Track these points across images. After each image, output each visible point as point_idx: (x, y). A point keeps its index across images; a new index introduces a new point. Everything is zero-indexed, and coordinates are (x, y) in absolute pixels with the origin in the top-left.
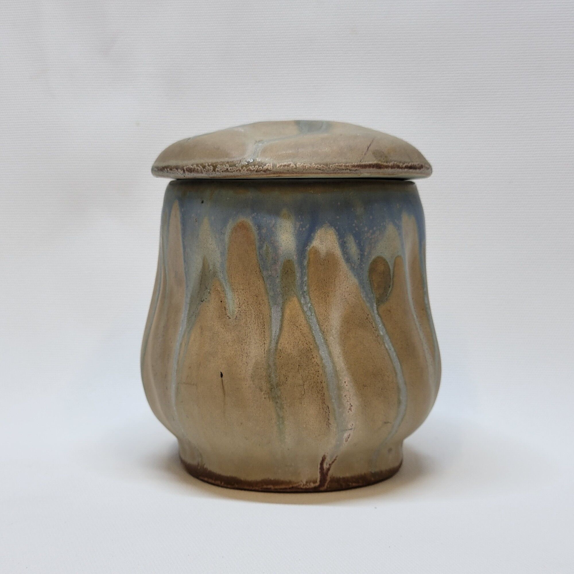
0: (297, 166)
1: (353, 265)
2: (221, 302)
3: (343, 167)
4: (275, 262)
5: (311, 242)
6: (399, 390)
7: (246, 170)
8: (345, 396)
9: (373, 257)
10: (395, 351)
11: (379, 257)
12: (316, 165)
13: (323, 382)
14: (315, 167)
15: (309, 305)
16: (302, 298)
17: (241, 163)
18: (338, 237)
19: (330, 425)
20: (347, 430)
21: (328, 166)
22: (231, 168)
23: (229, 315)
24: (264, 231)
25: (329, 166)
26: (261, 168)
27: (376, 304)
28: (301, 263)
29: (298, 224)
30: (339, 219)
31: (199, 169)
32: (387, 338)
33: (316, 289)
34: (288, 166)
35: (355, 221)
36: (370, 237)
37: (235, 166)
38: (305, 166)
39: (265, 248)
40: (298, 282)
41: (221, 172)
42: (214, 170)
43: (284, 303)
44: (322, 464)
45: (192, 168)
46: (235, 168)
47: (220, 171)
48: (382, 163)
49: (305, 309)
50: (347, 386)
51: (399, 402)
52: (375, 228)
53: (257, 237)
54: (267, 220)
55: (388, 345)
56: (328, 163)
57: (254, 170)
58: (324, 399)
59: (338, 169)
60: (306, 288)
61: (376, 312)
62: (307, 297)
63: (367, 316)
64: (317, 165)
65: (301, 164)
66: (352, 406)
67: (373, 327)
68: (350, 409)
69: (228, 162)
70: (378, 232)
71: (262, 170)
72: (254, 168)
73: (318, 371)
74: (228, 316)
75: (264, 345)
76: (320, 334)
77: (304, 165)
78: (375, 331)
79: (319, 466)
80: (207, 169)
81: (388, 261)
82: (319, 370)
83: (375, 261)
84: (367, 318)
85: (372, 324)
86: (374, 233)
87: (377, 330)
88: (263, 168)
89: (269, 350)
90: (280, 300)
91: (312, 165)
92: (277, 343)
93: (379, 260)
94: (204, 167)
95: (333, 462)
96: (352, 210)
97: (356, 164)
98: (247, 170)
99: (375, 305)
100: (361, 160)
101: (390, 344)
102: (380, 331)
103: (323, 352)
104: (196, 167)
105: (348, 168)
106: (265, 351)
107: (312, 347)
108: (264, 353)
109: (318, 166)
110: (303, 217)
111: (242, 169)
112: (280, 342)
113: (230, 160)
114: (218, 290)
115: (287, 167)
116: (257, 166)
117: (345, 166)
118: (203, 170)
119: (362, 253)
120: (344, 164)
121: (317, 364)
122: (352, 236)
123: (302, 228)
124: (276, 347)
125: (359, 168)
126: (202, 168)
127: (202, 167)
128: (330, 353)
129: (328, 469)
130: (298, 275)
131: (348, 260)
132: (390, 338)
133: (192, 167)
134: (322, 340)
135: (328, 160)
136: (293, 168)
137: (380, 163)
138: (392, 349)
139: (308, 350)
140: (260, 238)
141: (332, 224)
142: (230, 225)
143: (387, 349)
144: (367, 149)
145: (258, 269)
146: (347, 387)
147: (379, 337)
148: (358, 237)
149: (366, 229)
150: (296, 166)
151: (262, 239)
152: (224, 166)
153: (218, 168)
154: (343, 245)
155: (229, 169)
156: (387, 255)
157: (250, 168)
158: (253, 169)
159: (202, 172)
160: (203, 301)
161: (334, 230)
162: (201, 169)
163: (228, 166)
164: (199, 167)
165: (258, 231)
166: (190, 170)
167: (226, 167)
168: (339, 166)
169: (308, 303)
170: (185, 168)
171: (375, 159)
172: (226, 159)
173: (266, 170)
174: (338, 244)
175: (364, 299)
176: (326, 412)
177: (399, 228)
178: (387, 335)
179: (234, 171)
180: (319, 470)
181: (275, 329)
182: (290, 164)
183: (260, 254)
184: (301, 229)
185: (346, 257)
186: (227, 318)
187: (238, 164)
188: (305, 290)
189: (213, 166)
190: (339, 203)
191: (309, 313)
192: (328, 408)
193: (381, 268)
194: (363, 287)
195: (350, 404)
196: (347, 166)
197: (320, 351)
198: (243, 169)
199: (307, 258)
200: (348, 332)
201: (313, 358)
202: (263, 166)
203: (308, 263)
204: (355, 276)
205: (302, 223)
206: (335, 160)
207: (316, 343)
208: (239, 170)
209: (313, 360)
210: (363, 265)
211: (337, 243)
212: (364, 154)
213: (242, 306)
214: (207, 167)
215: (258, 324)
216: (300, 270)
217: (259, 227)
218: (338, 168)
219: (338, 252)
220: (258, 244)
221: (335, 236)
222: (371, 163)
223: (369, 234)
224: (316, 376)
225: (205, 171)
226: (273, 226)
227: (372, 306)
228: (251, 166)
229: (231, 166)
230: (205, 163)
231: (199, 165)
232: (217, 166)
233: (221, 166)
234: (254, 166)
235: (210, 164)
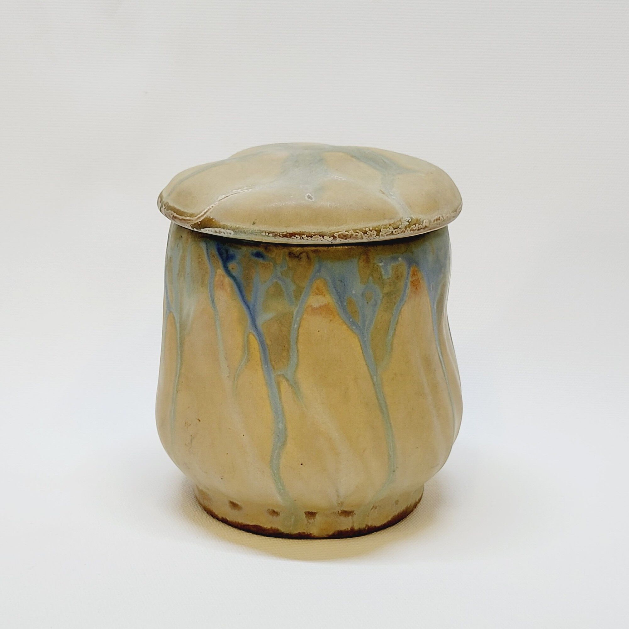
7: (409, 230)
17: (403, 223)
22: (396, 230)
37: (399, 228)
41: (386, 236)
45: (348, 235)
46: (400, 229)
47: (384, 235)
57: (416, 230)
69: (390, 225)
71: (422, 228)
80: (369, 235)
88: (422, 225)
98: (410, 231)
104: (353, 233)
111: (406, 229)
113: (392, 222)
118: (364, 235)
126: (363, 234)
127: (363, 232)
133: (347, 233)
152: (388, 229)
153: (382, 232)
155: (394, 232)
157: (412, 228)
158: (415, 229)
159: (362, 238)
162: (361, 235)
163: (393, 229)
164: (358, 233)
166: (345, 237)
170: (336, 235)
172: (386, 222)
179: (399, 233)
187: (401, 225)
189: (376, 231)
198: (407, 229)
208: (403, 232)
214: (369, 232)
225: (366, 236)
228: (413, 226)
229: (395, 228)
230: (366, 228)
231: (358, 231)
232: (380, 230)
233: (385, 229)
234: (414, 225)
235: (371, 229)
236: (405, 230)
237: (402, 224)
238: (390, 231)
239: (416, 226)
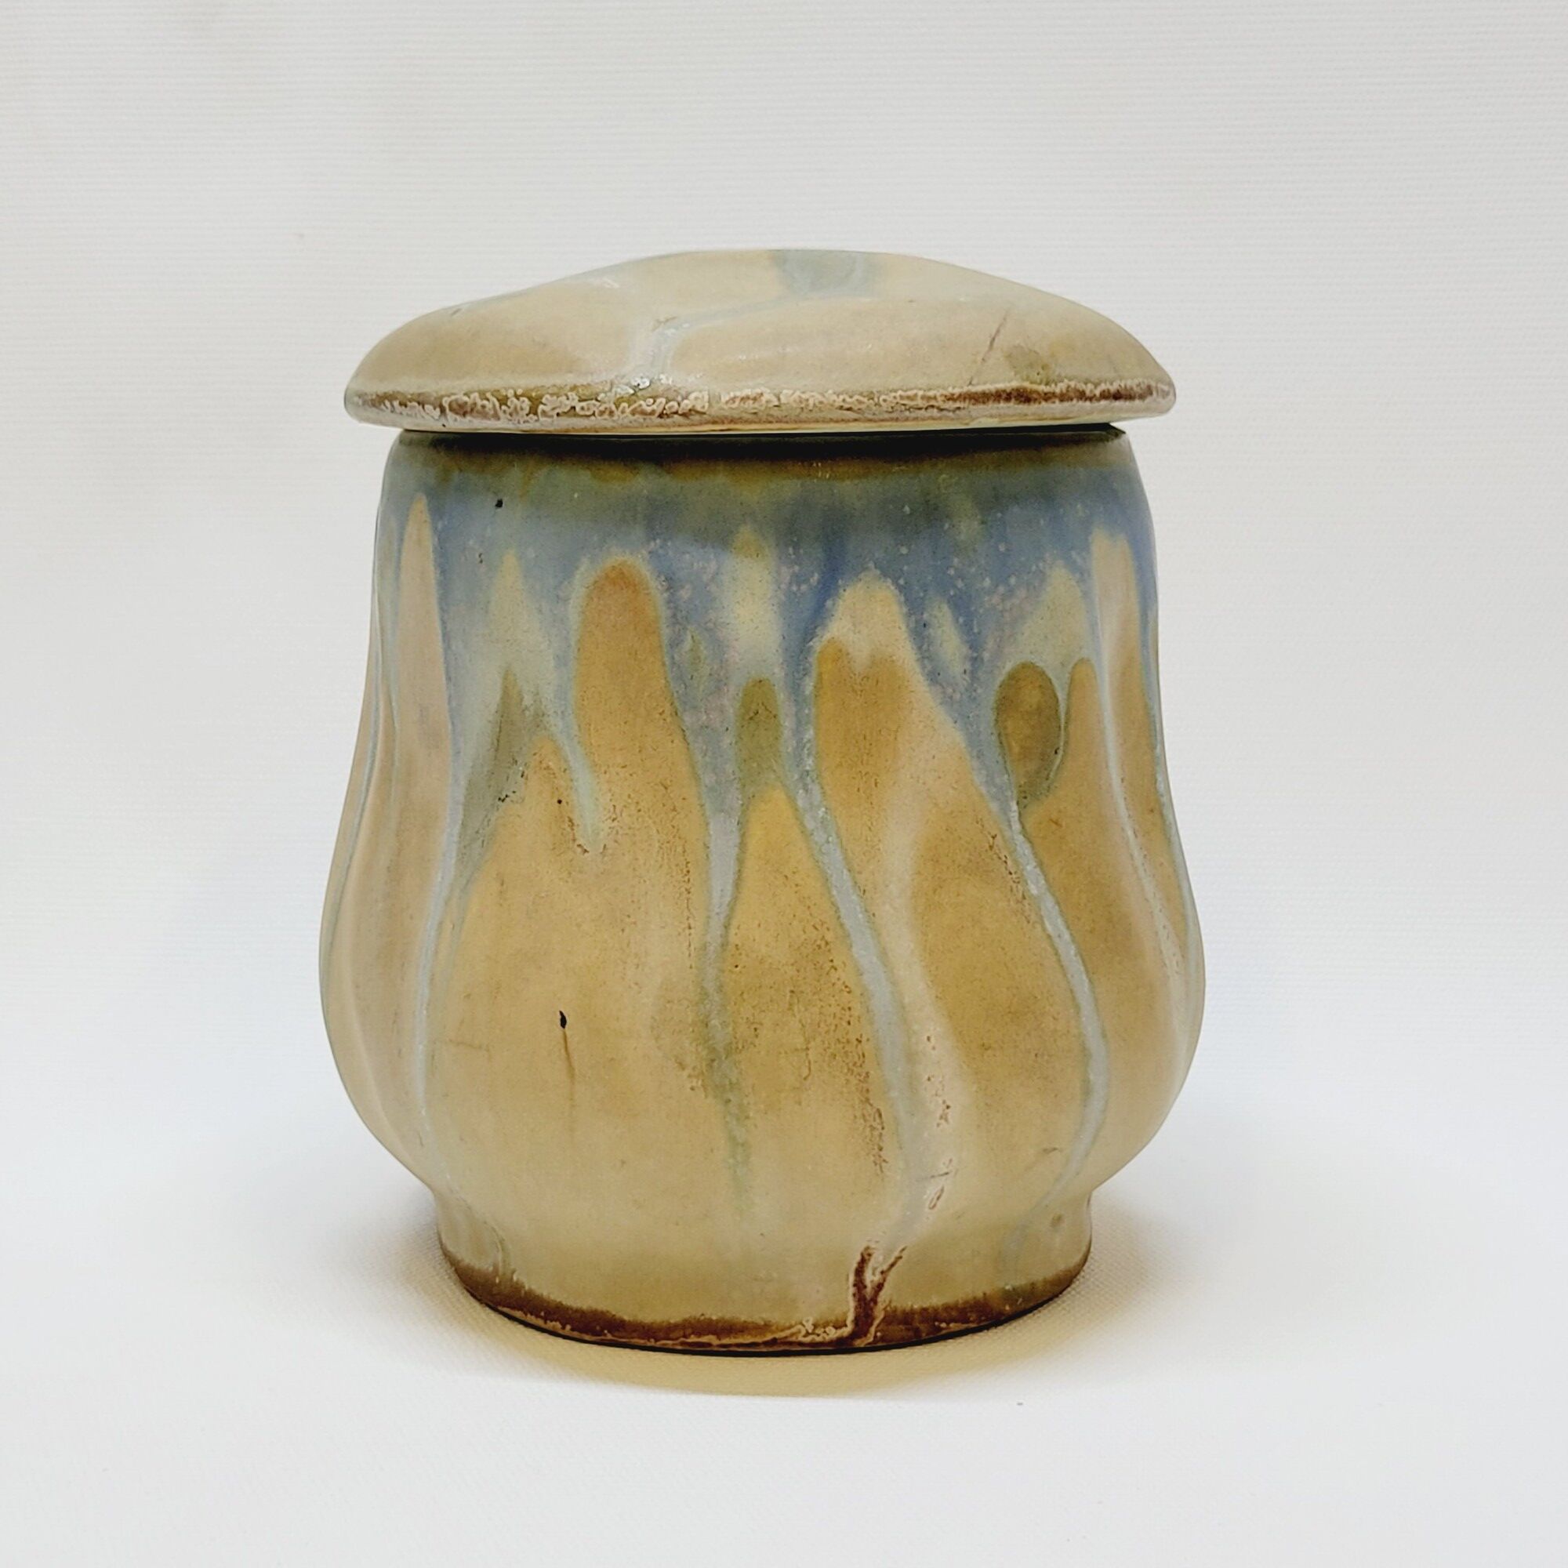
0: (783, 400)
1: (950, 690)
2: (560, 802)
3: (920, 403)
4: (719, 684)
5: (824, 626)
6: (1085, 1053)
7: (628, 411)
8: (929, 1079)
9: (1009, 666)
10: (1074, 941)
11: (1024, 666)
12: (838, 396)
13: (864, 1039)
14: (834, 401)
15: (821, 812)
16: (801, 791)
17: (614, 390)
18: (905, 610)
19: (884, 1164)
20: (933, 1177)
21: (876, 400)
22: (584, 404)
23: (581, 841)
24: (685, 594)
25: (879, 398)
26: (675, 404)
27: (1018, 803)
28: (795, 688)
29: (786, 573)
30: (907, 555)
31: (489, 405)
32: (1049, 904)
33: (840, 765)
34: (755, 399)
35: (956, 560)
36: (1000, 607)
37: (597, 400)
38: (807, 400)
39: (688, 644)
40: (787, 744)
41: (555, 416)
42: (533, 411)
43: (745, 809)
44: (860, 1271)
45: (466, 403)
46: (598, 404)
47: (551, 413)
48: (1035, 387)
49: (810, 825)
50: (934, 1048)
51: (1087, 1091)
52: (1013, 580)
53: (664, 613)
54: (692, 559)
55: (1055, 924)
56: (874, 391)
57: (653, 413)
58: (868, 1091)
59: (903, 407)
60: (809, 763)
61: (1017, 826)
62: (816, 789)
63: (991, 839)
64: (841, 397)
65: (793, 394)
66: (948, 1107)
67: (1011, 873)
68: (944, 1117)
69: (574, 388)
70: (1022, 593)
71: (676, 413)
72: (654, 407)
73: (850, 1009)
74: (579, 846)
75: (687, 931)
76: (854, 897)
77: (804, 396)
78: (1014, 885)
79: (852, 1278)
80: (512, 407)
81: (1051, 675)
82: (850, 1005)
83: (1013, 677)
84: (991, 847)
85: (1006, 862)
86: (1011, 592)
87: (1020, 880)
88: (679, 404)
89: (704, 947)
90: (734, 798)
91: (826, 395)
92: (727, 927)
93: (1027, 674)
94: (503, 401)
95: (892, 1265)
96: (947, 526)
97: (957, 391)
98: (633, 413)
99: (1015, 807)
100: (972, 379)
101: (1060, 921)
102: (1029, 882)
103: (863, 952)
104: (480, 402)
105: (933, 403)
106: (692, 947)
107: (829, 936)
108: (687, 954)
109: (844, 400)
110: (801, 551)
111: (617, 408)
112: (735, 923)
113: (581, 381)
114: (548, 768)
115: (751, 402)
116: (664, 400)
117: (923, 398)
118: (500, 407)
119: (975, 655)
120: (921, 393)
121: (846, 987)
122: (945, 608)
123: (799, 585)
124: (725, 936)
125: (967, 401)
126: (497, 404)
127: (498, 400)
128: (883, 954)
129: (880, 1287)
130: (787, 723)
131: (934, 676)
132: (1058, 903)
133: (466, 399)
134: (860, 916)
135: (875, 383)
136: (771, 405)
137: (1027, 385)
138: (1067, 936)
139: (819, 947)
140: (674, 616)
141: (888, 571)
142: (585, 574)
143: (1049, 937)
144: (988, 343)
145: (668, 708)
146: (933, 1052)
147: (1026, 902)
148: (963, 606)
149: (987, 582)
150: (779, 399)
151: (679, 618)
152: (564, 398)
153: (545, 404)
154: (920, 632)
155: (578, 409)
156: (1048, 660)
157: (640, 405)
158: (649, 409)
159: (496, 417)
160: (503, 801)
161: (892, 588)
162: (494, 406)
163: (577, 398)
164: (488, 400)
165: (666, 595)
166: (462, 410)
167: (567, 402)
168: (908, 398)
169: (819, 807)
170: (445, 402)
171: (1013, 373)
172: (570, 379)
173: (690, 410)
174: (904, 628)
175: (983, 790)
176: (873, 1128)
177: (1082, 574)
178: (1048, 894)
179: (594, 414)
180: (852, 1290)
181: (721, 884)
182: (762, 394)
183: (674, 663)
184: (794, 588)
185: (929, 667)
186: (579, 850)
187: (605, 393)
188: (808, 768)
189: (530, 398)
190: (907, 509)
191: (819, 837)
192: (880, 1115)
193: (1031, 697)
194: (980, 756)
195: (944, 1102)
196: (929, 398)
197: (854, 949)
198: (620, 409)
199: (814, 673)
200: (935, 891)
201: (833, 970)
202: (679, 399)
203: (818, 687)
204: (956, 722)
205: (797, 568)
206: (895, 382)
207: (842, 925)
208: (607, 412)
209: (834, 975)
210: (979, 691)
211: (901, 625)
212: (979, 359)
213: (621, 815)
214: (512, 401)
215: (670, 868)
216: (794, 709)
217: (671, 583)
218: (904, 405)
219: (905, 653)
220: (666, 632)
221: (895, 608)
222: (1001, 386)
223: (996, 599)
224: (845, 1024)
225: (505, 412)
226: (713, 579)
227: (1005, 811)
228: (645, 401)
229: (583, 397)
230: (506, 389)
231: (488, 395)
232: (541, 398)
233: (555, 397)
234: (652, 401)
235: (519, 392)
236: (614, 408)
237: (610, 390)
238: (566, 405)
239: (655, 402)
